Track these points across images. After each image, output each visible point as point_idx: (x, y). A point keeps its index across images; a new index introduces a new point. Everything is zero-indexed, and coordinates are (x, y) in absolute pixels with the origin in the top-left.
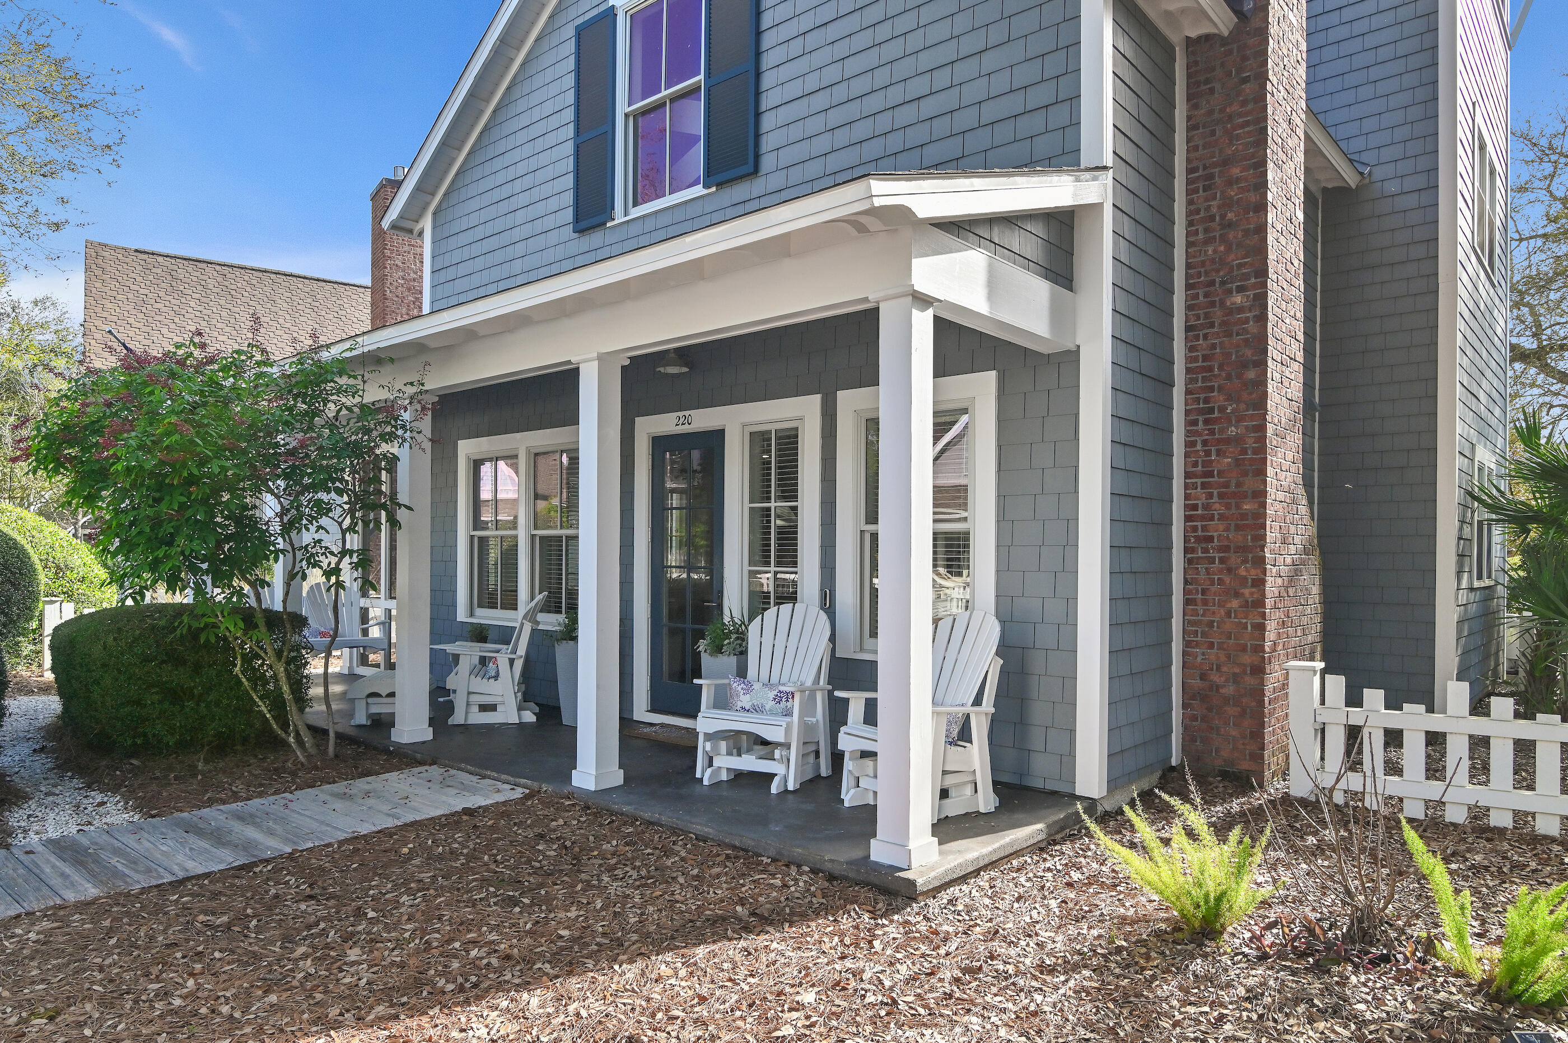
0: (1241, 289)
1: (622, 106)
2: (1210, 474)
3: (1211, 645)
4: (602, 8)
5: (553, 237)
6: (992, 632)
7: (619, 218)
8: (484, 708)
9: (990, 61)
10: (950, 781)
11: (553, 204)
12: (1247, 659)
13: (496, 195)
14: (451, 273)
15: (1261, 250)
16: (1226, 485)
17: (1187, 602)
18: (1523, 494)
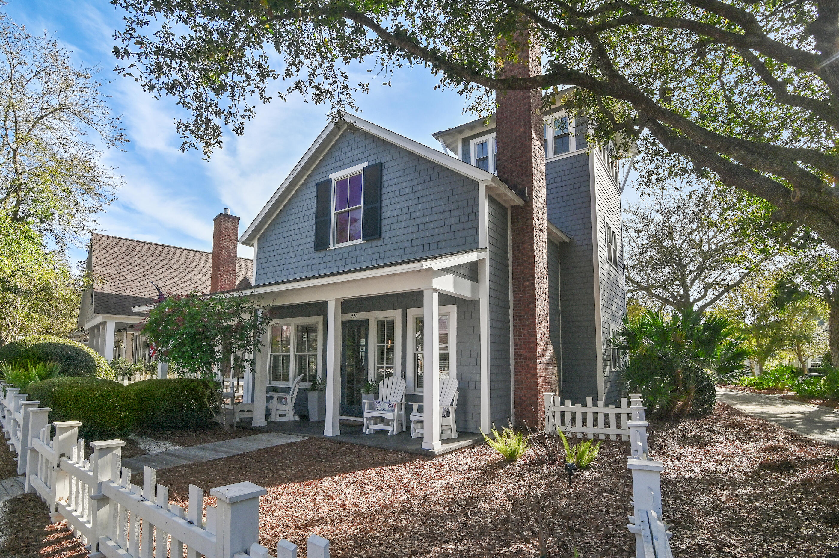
0: (528, 280)
1: (333, 211)
2: (521, 336)
3: (522, 388)
4: (326, 179)
5: (306, 252)
6: (456, 384)
7: (331, 248)
8: (281, 415)
9: (454, 213)
10: (444, 428)
11: (307, 240)
12: (533, 392)
13: (284, 235)
14: (265, 260)
15: (533, 269)
16: (525, 339)
17: (515, 375)
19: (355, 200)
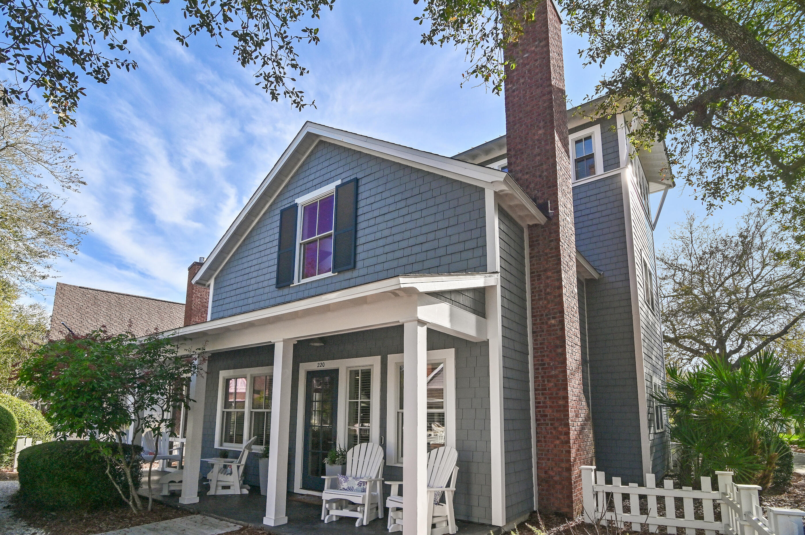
0: (554, 318)
1: (299, 240)
2: (545, 389)
3: (548, 460)
4: (292, 204)
5: (267, 290)
6: (454, 455)
7: (296, 283)
8: (224, 487)
9: (450, 231)
10: (436, 520)
11: (268, 277)
12: (564, 465)
13: (243, 272)
14: (221, 302)
15: (561, 303)
16: (552, 394)
17: (538, 441)
18: (672, 396)
19: (324, 227)
